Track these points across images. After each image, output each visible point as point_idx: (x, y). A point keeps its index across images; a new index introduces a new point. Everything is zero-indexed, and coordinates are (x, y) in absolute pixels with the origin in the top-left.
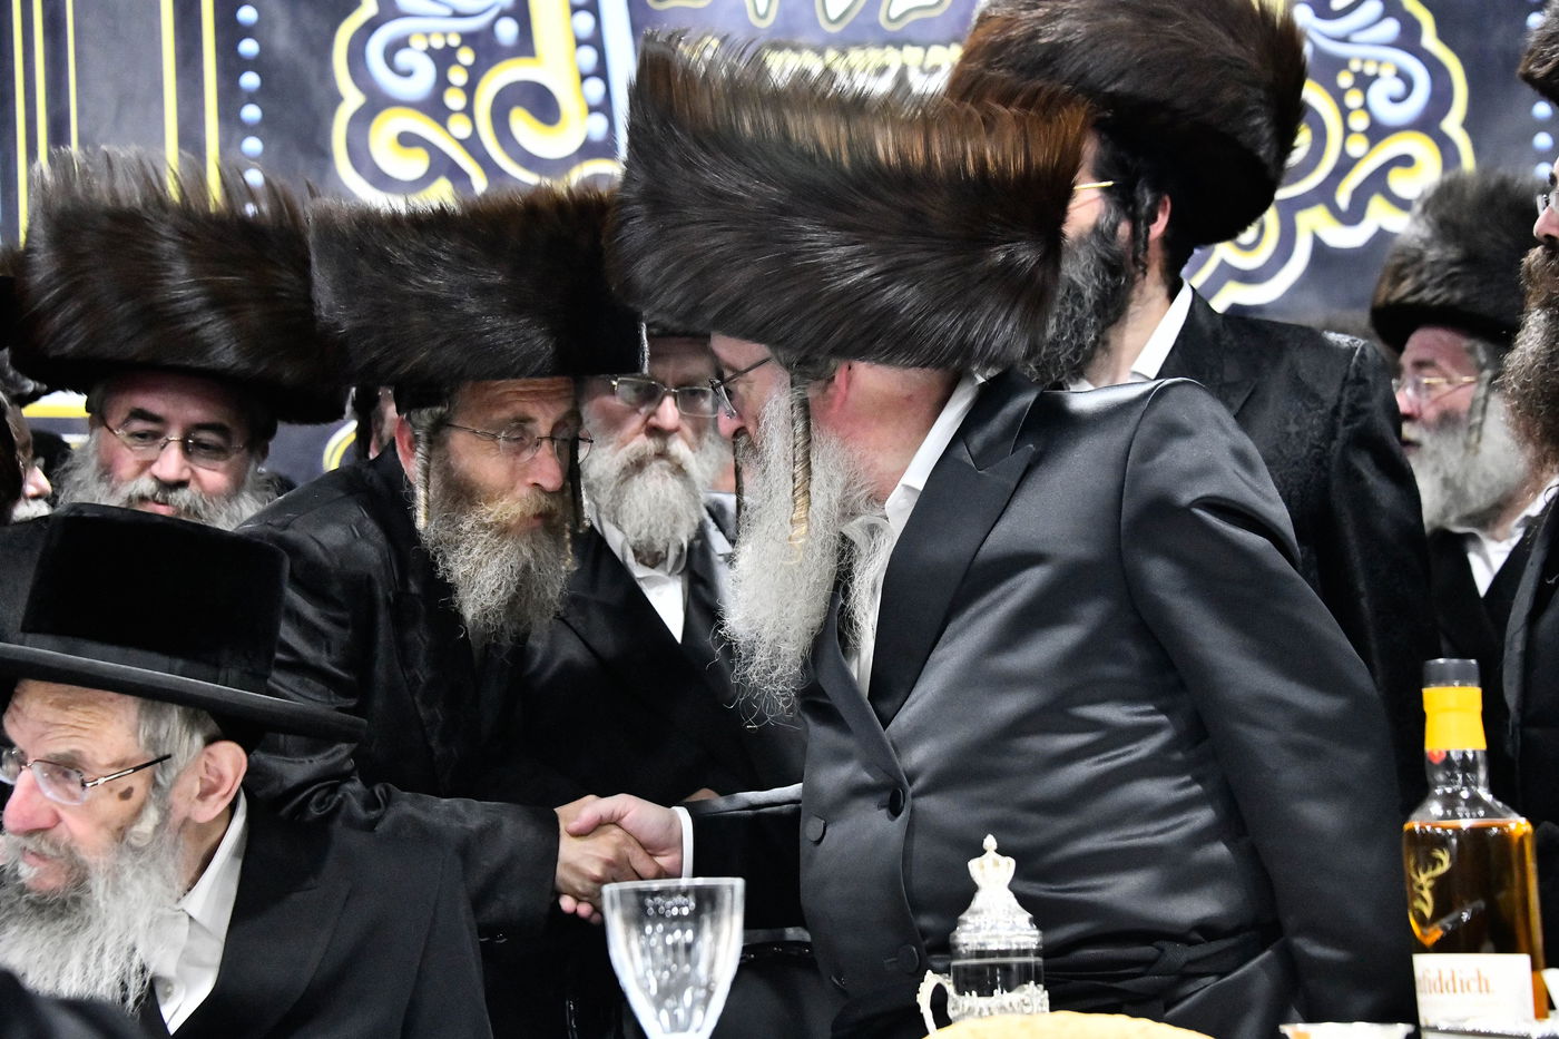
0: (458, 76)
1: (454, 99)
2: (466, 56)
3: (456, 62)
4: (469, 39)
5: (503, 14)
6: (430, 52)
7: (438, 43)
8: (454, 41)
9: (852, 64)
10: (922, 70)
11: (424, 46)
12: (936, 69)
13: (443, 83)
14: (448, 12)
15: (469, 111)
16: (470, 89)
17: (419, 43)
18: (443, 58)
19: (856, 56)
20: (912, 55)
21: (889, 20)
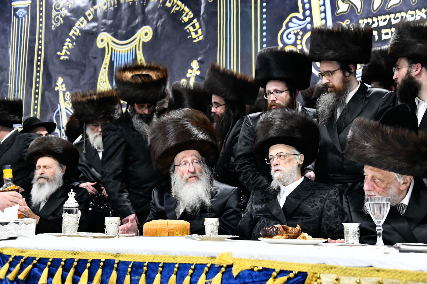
0: (299, 37)
1: (298, 42)
2: (301, 33)
3: (299, 35)
4: (301, 30)
5: (308, 23)
6: (295, 34)
7: (296, 32)
8: (299, 31)
9: (378, 20)
10: (394, 19)
11: (293, 33)
12: (398, 18)
13: (296, 39)
14: (298, 25)
15: (301, 44)
16: (301, 40)
17: (292, 33)
18: (296, 34)
19: (380, 18)
20: (392, 16)
21: (387, 8)
